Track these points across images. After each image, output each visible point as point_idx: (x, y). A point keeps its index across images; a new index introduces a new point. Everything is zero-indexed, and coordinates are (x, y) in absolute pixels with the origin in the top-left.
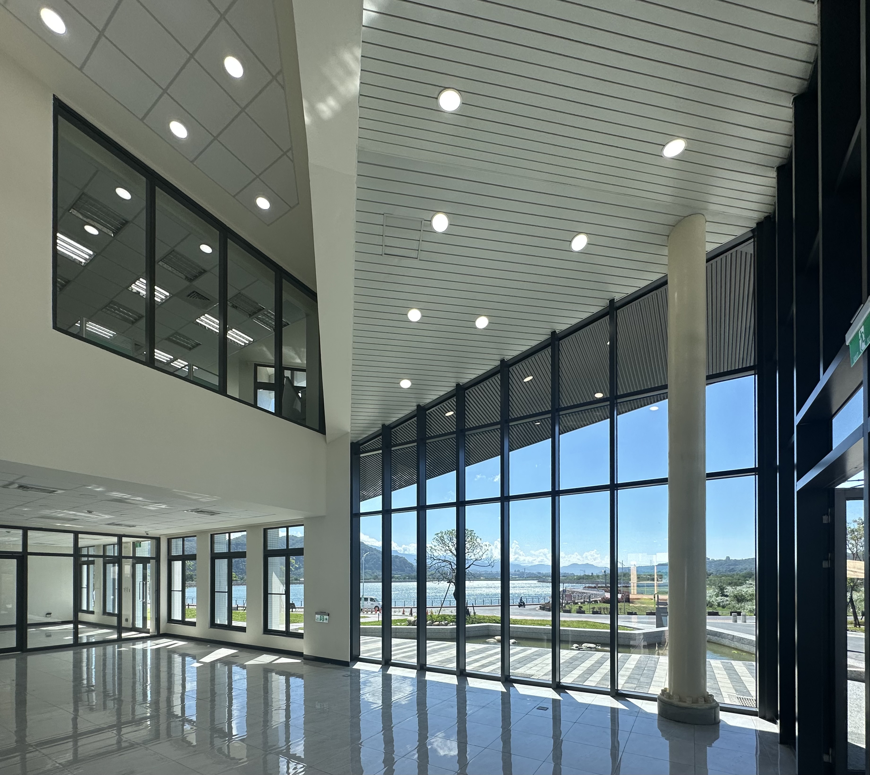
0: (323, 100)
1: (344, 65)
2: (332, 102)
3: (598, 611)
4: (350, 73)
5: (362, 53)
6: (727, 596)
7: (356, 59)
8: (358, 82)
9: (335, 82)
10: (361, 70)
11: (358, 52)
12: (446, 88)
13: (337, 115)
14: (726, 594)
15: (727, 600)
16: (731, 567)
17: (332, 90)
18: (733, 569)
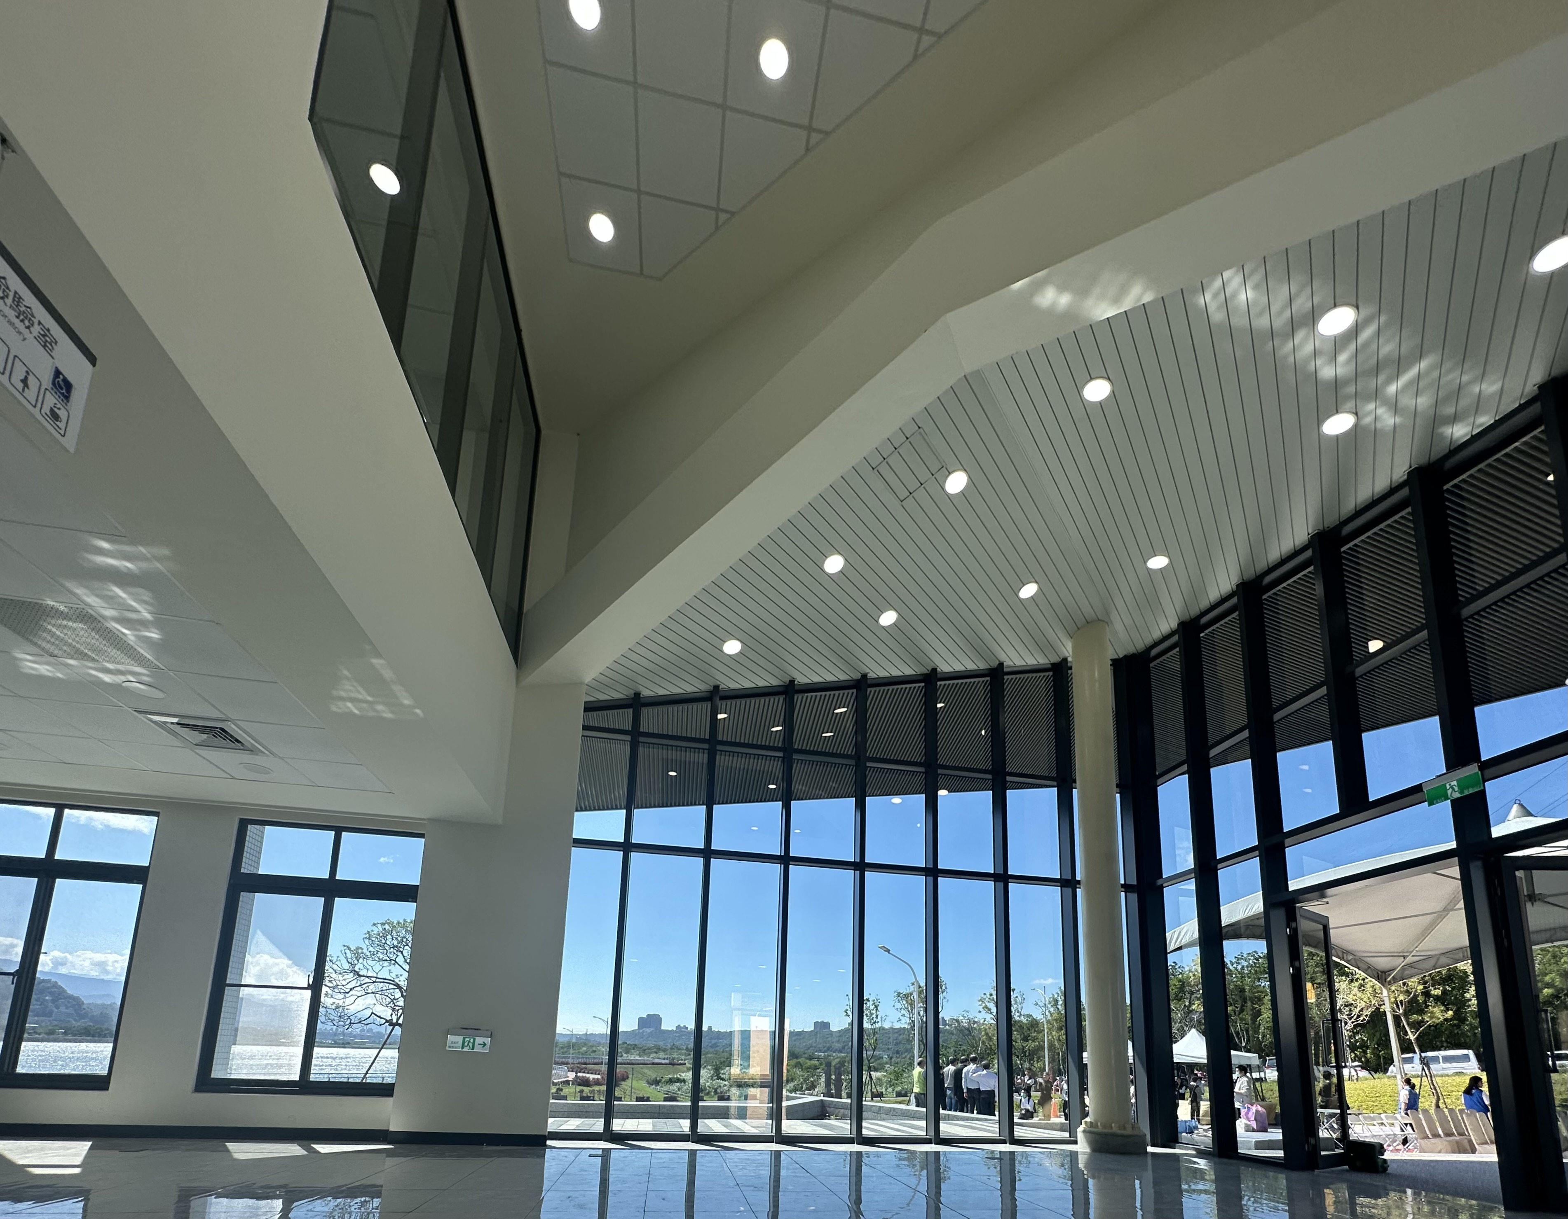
0: (1062, 288)
1: (1123, 290)
2: (1064, 300)
3: (589, 1094)
4: (1116, 300)
5: (1148, 303)
6: (723, 1079)
7: (1139, 299)
8: (1110, 313)
9: (1097, 290)
10: (1125, 312)
11: (1148, 298)
12: (1109, 379)
13: (1050, 313)
14: (723, 1076)
15: (725, 1085)
16: (714, 1041)
17: (1082, 292)
18: (715, 1044)
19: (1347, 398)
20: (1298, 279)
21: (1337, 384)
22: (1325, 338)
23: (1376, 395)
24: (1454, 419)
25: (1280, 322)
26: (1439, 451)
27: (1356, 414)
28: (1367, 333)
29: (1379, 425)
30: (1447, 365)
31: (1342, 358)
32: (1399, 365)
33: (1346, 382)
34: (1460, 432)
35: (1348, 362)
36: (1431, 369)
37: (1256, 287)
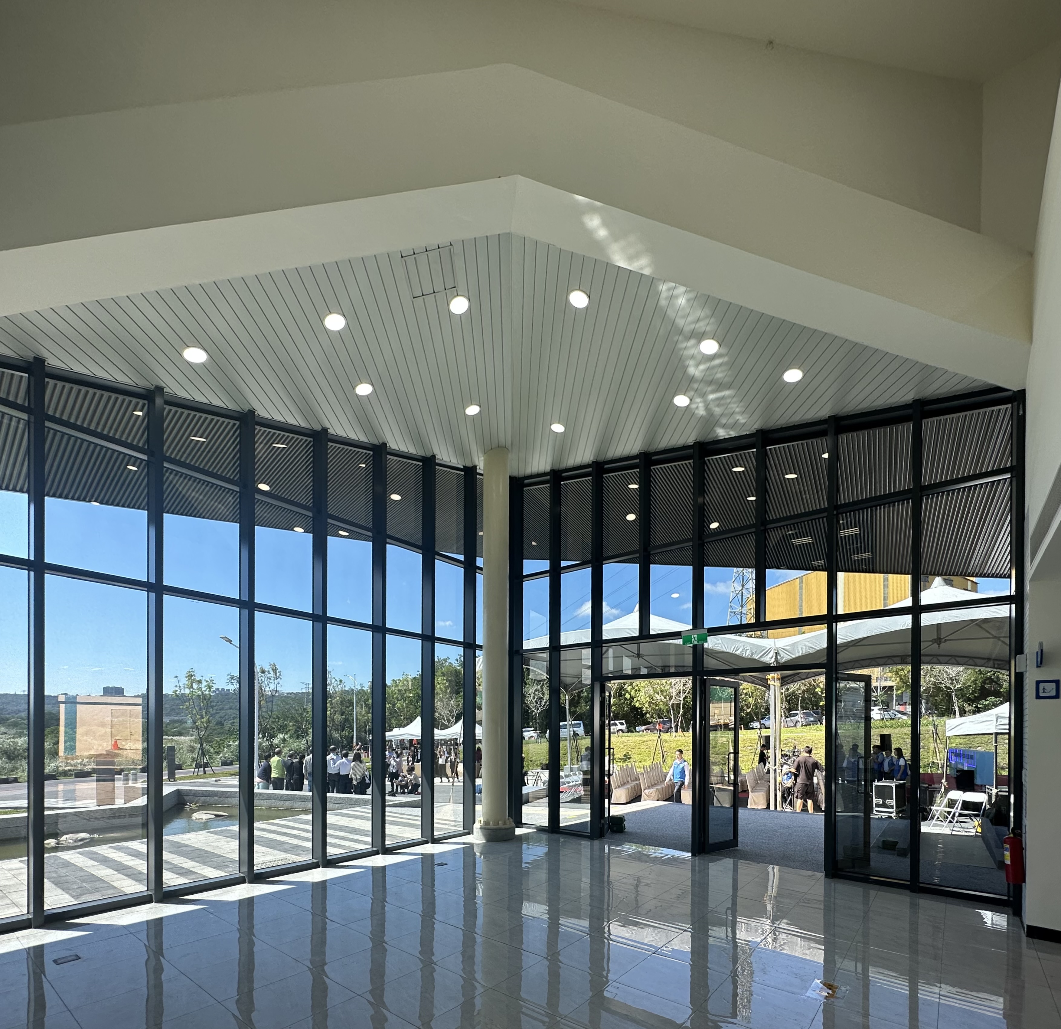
1: (637, 256)
7: (641, 269)
8: (622, 264)
9: (623, 243)
10: (631, 270)
12: (589, 297)
19: (692, 389)
20: (707, 311)
21: (692, 379)
22: (700, 352)
23: (703, 395)
24: (724, 426)
25: (688, 329)
26: (710, 438)
27: (691, 400)
28: (717, 362)
29: (696, 412)
30: (734, 399)
31: (702, 367)
32: (720, 386)
33: (696, 381)
34: (722, 433)
35: (702, 371)
36: (729, 397)
37: (688, 300)
